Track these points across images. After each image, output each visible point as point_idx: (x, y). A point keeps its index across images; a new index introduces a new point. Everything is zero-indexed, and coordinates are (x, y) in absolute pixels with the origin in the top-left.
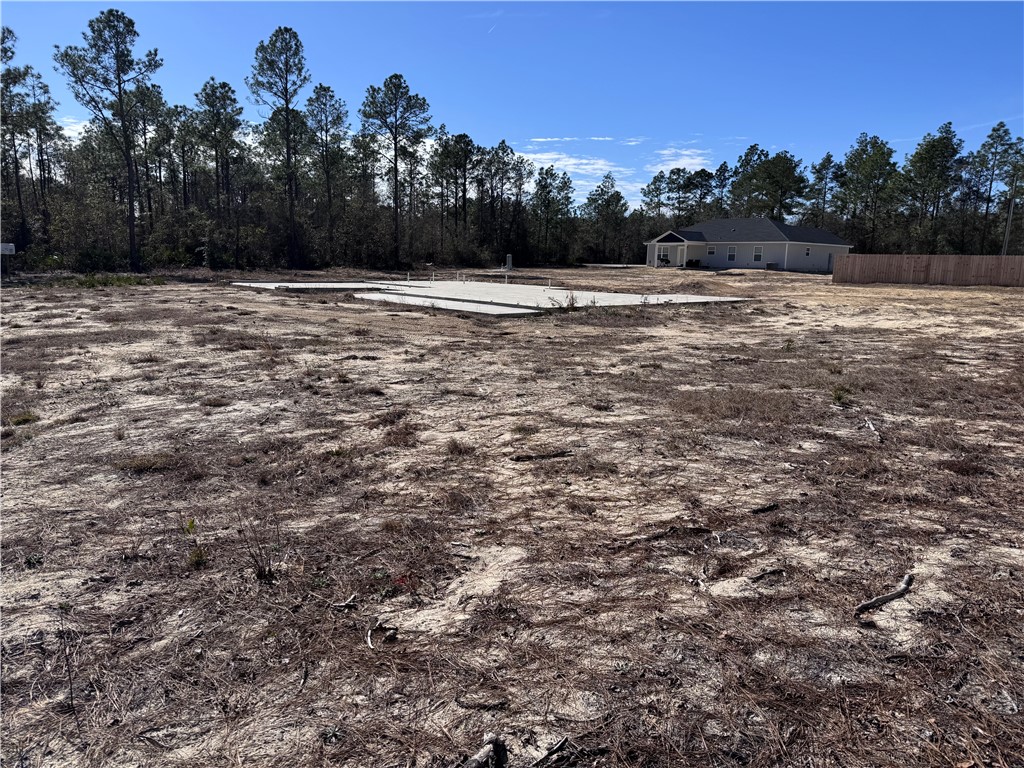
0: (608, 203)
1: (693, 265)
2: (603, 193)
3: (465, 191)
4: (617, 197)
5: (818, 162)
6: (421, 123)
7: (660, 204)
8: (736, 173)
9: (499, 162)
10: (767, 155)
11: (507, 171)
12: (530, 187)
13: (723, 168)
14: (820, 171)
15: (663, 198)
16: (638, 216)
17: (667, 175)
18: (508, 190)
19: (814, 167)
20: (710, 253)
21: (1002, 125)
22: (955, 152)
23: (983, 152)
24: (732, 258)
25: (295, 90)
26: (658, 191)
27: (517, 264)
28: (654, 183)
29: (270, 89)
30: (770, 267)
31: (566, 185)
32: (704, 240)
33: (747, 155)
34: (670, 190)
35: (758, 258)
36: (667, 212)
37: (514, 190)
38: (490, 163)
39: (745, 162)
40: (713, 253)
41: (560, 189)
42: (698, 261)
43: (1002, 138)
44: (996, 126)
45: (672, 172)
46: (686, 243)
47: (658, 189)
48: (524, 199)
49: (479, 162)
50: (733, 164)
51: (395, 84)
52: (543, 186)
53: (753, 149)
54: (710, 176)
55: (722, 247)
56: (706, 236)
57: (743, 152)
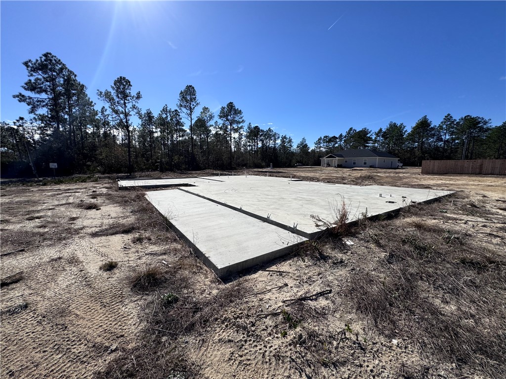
0: (304, 147)
1: (339, 166)
2: (302, 144)
3: (257, 144)
4: (306, 145)
5: (377, 131)
6: (240, 119)
7: (321, 147)
8: (345, 137)
9: (269, 135)
10: (356, 131)
11: (271, 137)
12: (279, 142)
13: (341, 135)
14: (377, 134)
15: (321, 145)
16: (313, 151)
17: (323, 138)
18: (271, 144)
19: (375, 133)
20: (346, 162)
21: (449, 115)
22: (430, 125)
23: (441, 125)
24: (354, 163)
25: (194, 108)
26: (320, 143)
27: (274, 167)
28: (318, 141)
29: (185, 107)
30: (371, 167)
31: (290, 141)
32: (343, 157)
33: (349, 131)
34: (324, 143)
35: (365, 163)
36: (323, 150)
37: (274, 143)
38: (266, 135)
39: (349, 133)
41: (288, 142)
42: (341, 165)
43: (449, 119)
44: (446, 115)
45: (324, 137)
46: (337, 158)
47: (320, 142)
48: (277, 146)
49: (262, 135)
50: (344, 134)
51: (231, 105)
52: (283, 142)
53: (351, 129)
54: (337, 138)
55: (350, 160)
56: (344, 156)
57: (348, 130)
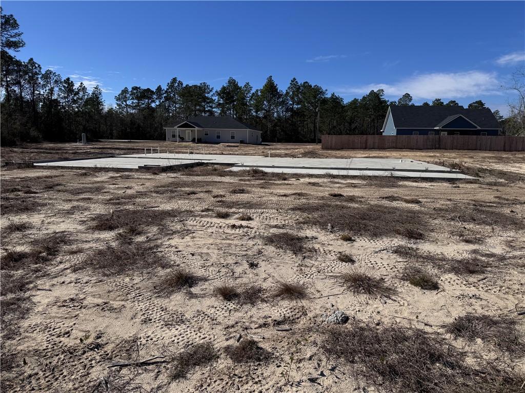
4: (99, 101)
8: (166, 92)
10: (182, 84)
13: (159, 89)
15: (129, 102)
17: (130, 90)
20: (205, 134)
24: (218, 137)
28: (122, 94)
30: (242, 142)
32: (201, 127)
33: (171, 83)
35: (233, 137)
39: (171, 86)
40: (208, 134)
42: (200, 139)
44: (292, 80)
45: (133, 88)
46: (197, 128)
47: (125, 97)
53: (174, 80)
55: (213, 131)
57: (169, 81)
